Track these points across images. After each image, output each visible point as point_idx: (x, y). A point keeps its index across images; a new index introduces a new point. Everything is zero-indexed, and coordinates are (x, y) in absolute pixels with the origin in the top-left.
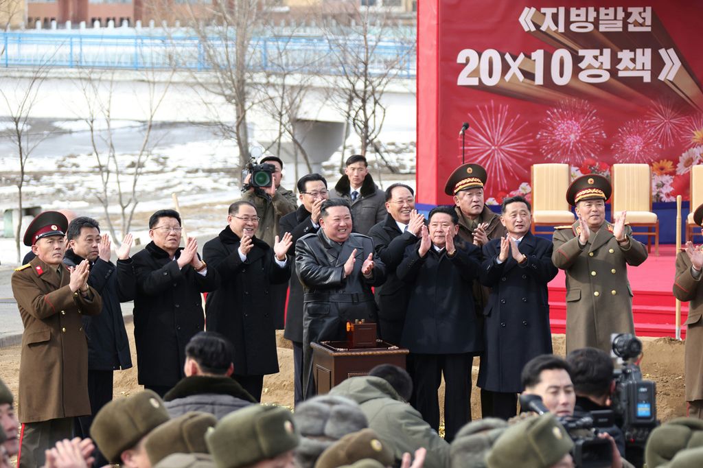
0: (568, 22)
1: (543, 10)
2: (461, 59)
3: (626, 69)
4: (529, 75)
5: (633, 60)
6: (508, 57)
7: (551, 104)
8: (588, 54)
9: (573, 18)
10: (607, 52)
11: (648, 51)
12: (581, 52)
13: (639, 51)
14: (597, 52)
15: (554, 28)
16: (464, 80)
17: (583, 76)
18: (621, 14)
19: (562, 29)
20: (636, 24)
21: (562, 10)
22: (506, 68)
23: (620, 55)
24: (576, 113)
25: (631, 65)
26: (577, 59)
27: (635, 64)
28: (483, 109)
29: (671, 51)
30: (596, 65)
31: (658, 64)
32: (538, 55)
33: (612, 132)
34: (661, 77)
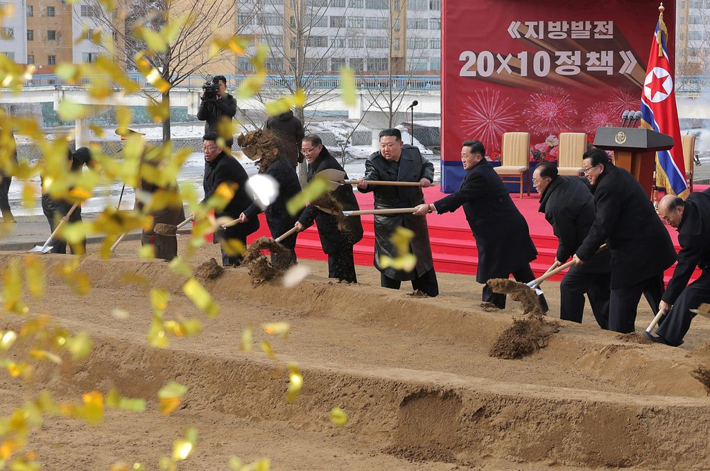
0: (546, 32)
1: (526, 23)
2: (462, 57)
3: (593, 65)
4: (516, 70)
5: (599, 59)
6: (499, 56)
7: (533, 90)
8: (563, 55)
9: (550, 29)
10: (578, 53)
11: (611, 53)
12: (557, 53)
13: (603, 53)
14: (570, 53)
15: (536, 36)
16: (464, 72)
17: (559, 71)
18: (588, 26)
19: (541, 36)
20: (601, 33)
21: (542, 23)
22: (497, 64)
23: (588, 55)
24: (553, 97)
25: (597, 63)
26: (554, 59)
27: (602, 62)
28: (480, 93)
29: (629, 53)
30: (569, 63)
31: (618, 62)
32: (523, 56)
33: (582, 110)
34: (622, 71)
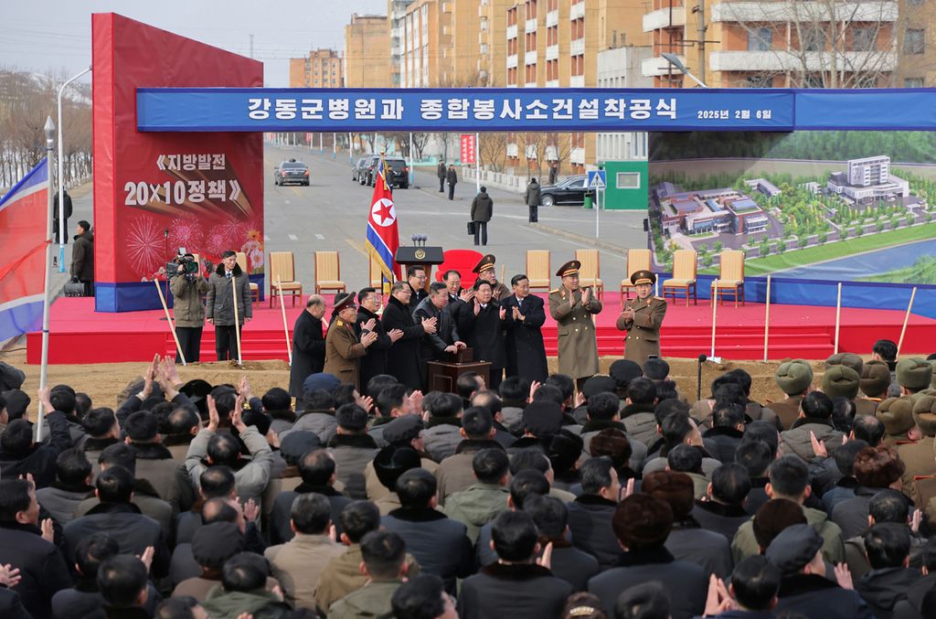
0: (182, 164)
1: (169, 156)
2: (127, 189)
3: (213, 193)
4: (163, 198)
5: (216, 188)
6: (151, 186)
7: (171, 216)
8: (193, 184)
9: (185, 161)
10: (203, 182)
11: (224, 182)
12: (190, 183)
13: (219, 182)
14: (197, 183)
15: (175, 168)
16: (129, 202)
17: (191, 198)
18: (209, 159)
19: (179, 169)
20: (217, 165)
21: (179, 156)
22: (151, 193)
23: (209, 184)
24: (188, 222)
25: (215, 191)
26: (188, 187)
27: (218, 189)
28: (139, 220)
29: (236, 181)
30: (197, 191)
31: (229, 190)
32: (167, 185)
33: (206, 233)
34: (231, 198)
